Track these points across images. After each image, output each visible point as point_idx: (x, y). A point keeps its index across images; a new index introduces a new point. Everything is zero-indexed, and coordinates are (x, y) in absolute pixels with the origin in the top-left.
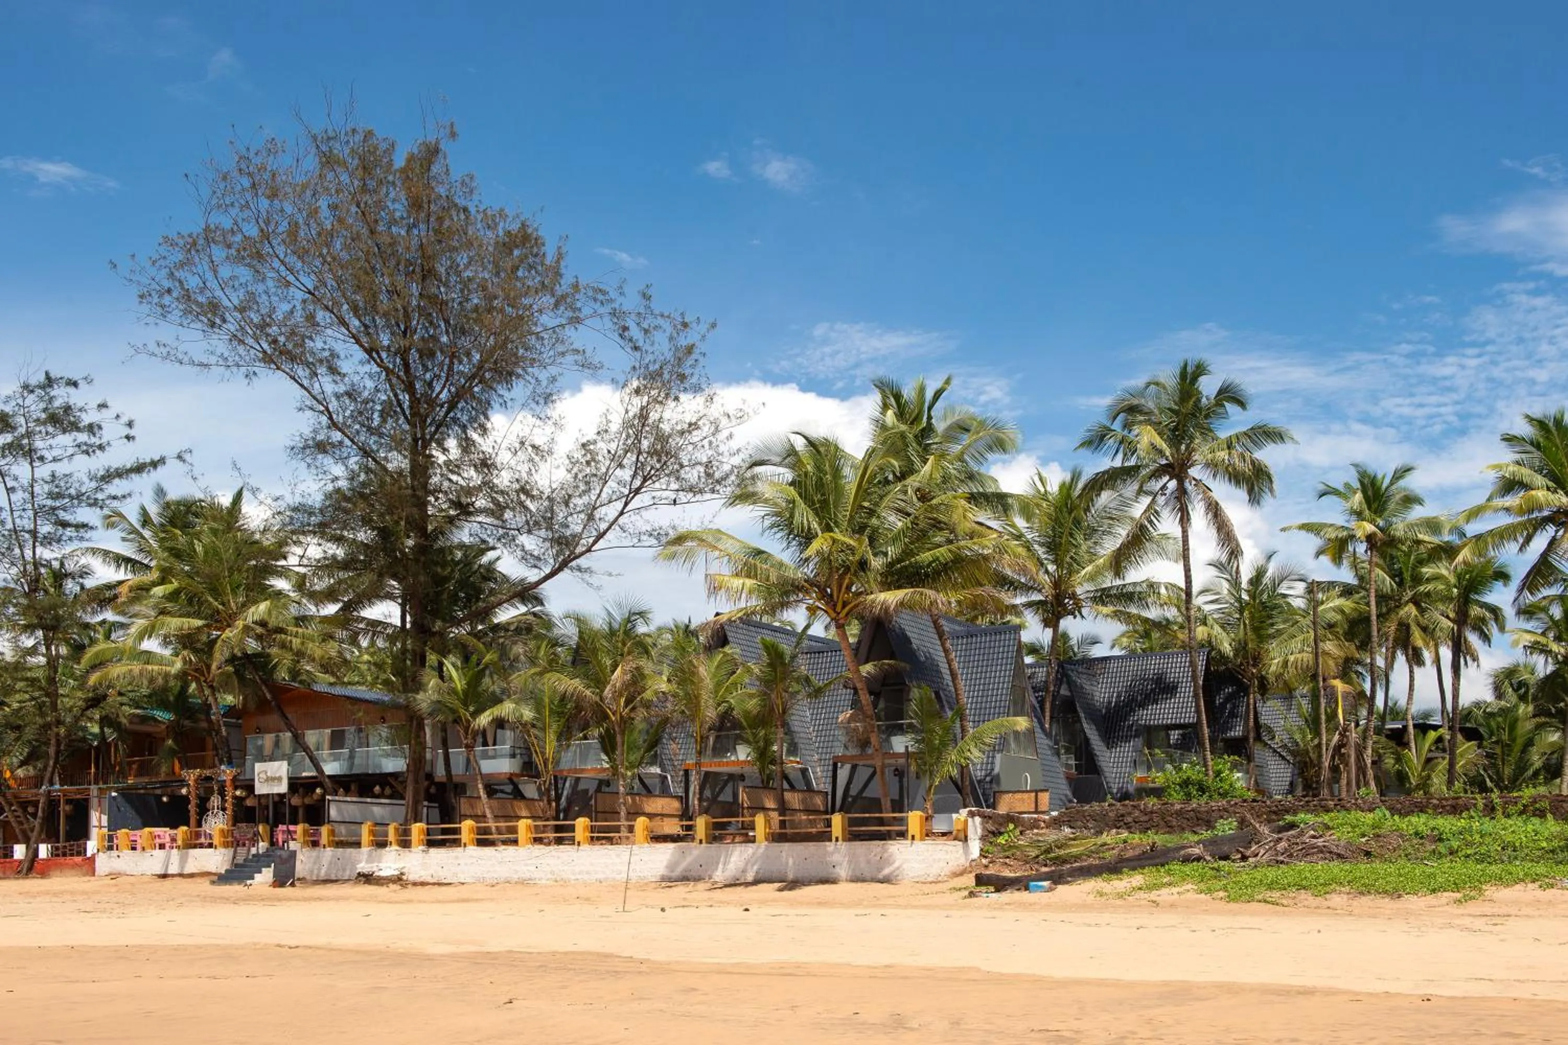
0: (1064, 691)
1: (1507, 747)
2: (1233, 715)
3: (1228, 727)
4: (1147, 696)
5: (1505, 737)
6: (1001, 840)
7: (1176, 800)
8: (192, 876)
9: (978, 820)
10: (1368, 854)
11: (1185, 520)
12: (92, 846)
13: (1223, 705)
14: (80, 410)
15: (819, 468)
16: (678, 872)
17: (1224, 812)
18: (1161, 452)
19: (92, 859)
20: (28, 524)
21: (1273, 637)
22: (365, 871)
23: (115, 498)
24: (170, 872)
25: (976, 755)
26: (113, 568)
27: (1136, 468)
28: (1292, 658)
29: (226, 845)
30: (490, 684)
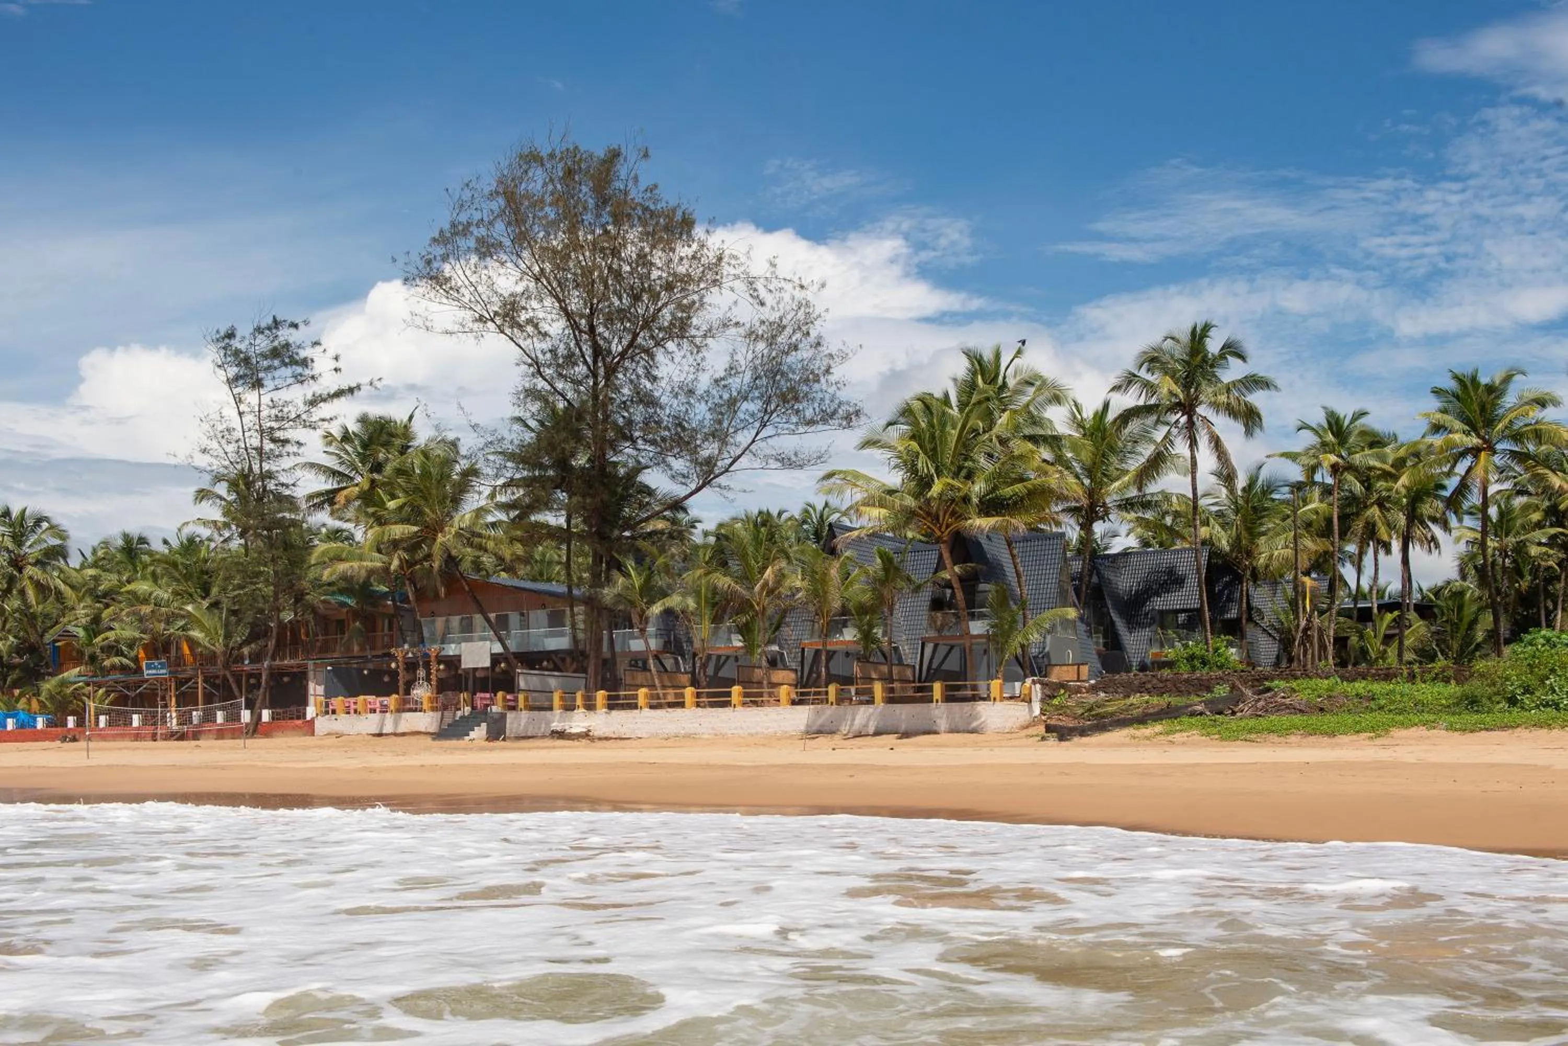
0: (1095, 579)
1: (1456, 626)
2: (1230, 599)
3: (1224, 610)
4: (1161, 586)
5: (1455, 618)
6: (1056, 702)
7: (1184, 670)
8: (403, 734)
9: (1038, 686)
10: (1322, 710)
11: (1193, 443)
12: (311, 712)
13: (1221, 592)
14: (299, 347)
15: (931, 425)
16: (815, 728)
17: (1220, 680)
18: (1176, 396)
19: (312, 721)
20: (255, 442)
21: (1264, 534)
22: (559, 729)
23: (323, 420)
24: (384, 732)
25: (1035, 637)
26: (323, 478)
27: (1156, 406)
28: (1276, 553)
29: (433, 709)
30: (661, 581)
